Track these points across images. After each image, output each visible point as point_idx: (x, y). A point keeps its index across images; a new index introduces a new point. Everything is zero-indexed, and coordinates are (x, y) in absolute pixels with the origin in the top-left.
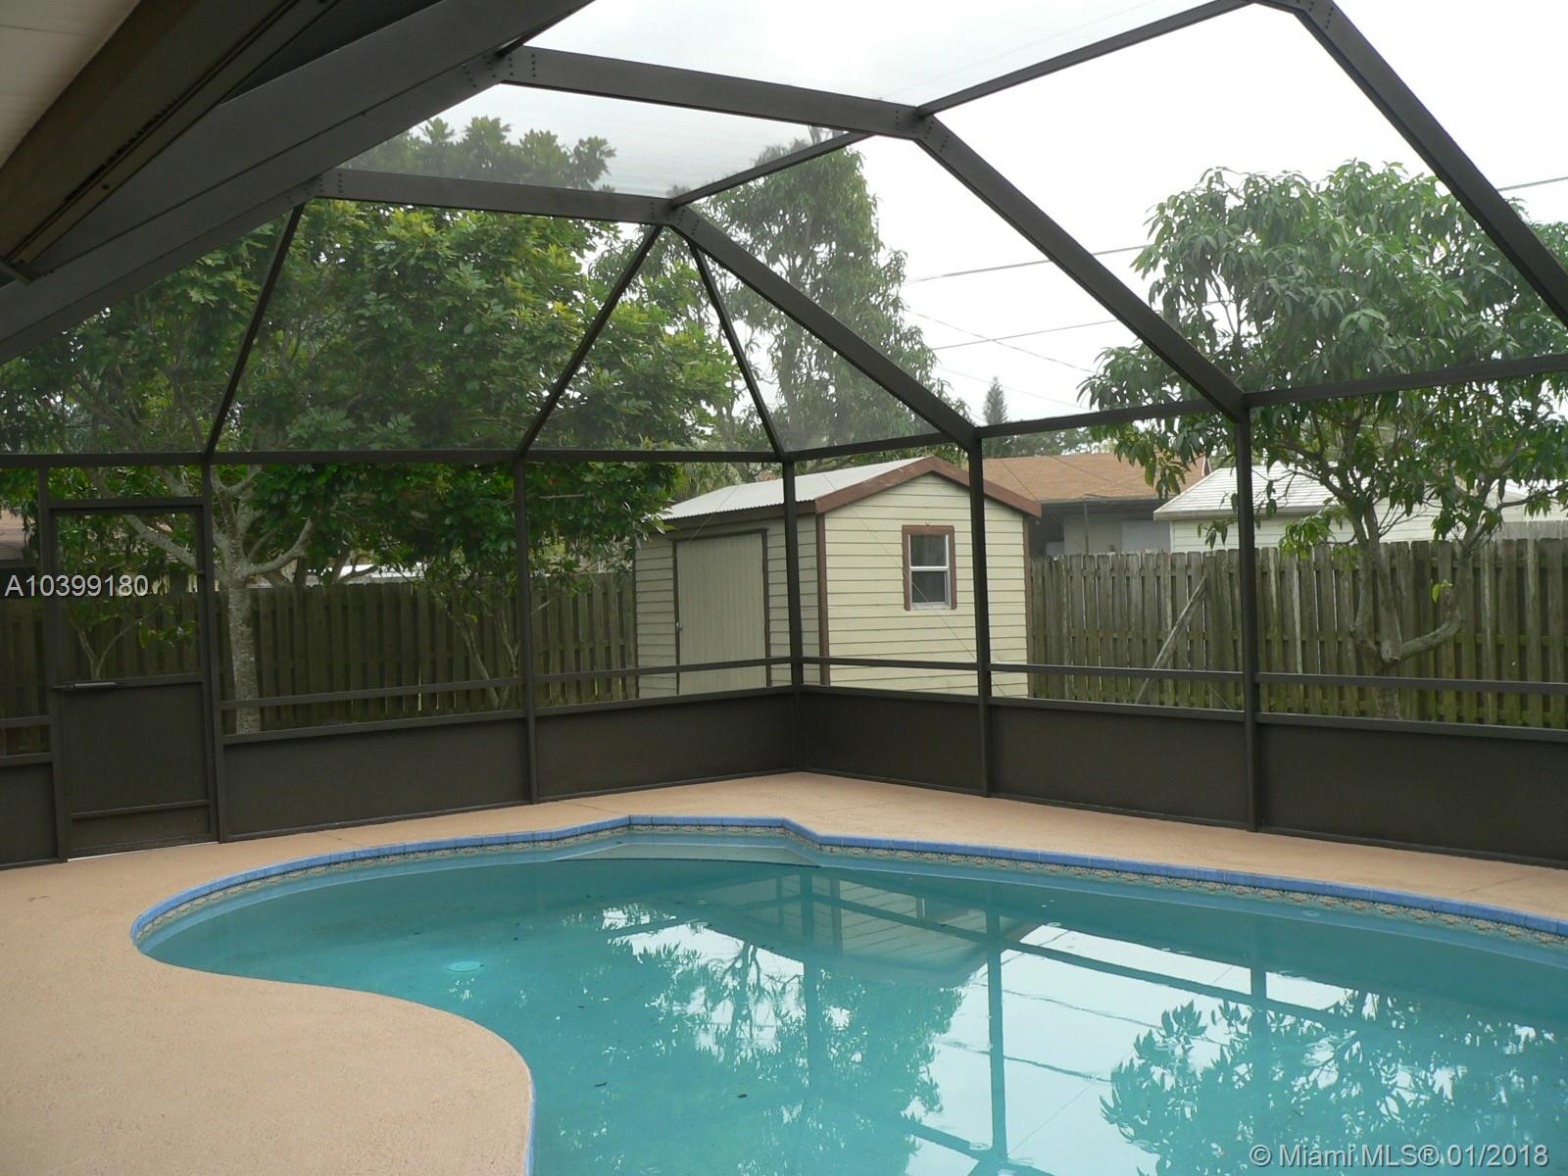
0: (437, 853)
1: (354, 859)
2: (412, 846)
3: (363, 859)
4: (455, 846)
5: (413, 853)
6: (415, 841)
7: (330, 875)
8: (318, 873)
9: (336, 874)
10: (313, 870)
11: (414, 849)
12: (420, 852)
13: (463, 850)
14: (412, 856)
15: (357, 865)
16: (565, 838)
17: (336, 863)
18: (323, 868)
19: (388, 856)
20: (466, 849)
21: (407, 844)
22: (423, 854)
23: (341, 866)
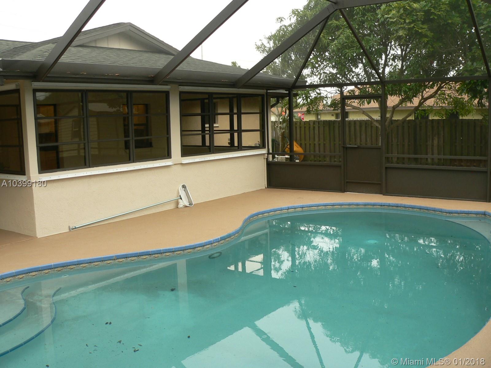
0: (415, 209)
1: (389, 206)
2: (407, 205)
3: (393, 206)
4: (420, 208)
5: (408, 207)
6: (408, 204)
7: (382, 209)
8: (377, 207)
9: (384, 209)
10: (376, 206)
11: (408, 206)
12: (410, 208)
13: (422, 210)
14: (407, 208)
15: (391, 208)
16: (453, 213)
17: (384, 206)
18: (379, 206)
19: (400, 207)
20: (423, 210)
21: (406, 204)
22: (411, 209)
23: (385, 207)
